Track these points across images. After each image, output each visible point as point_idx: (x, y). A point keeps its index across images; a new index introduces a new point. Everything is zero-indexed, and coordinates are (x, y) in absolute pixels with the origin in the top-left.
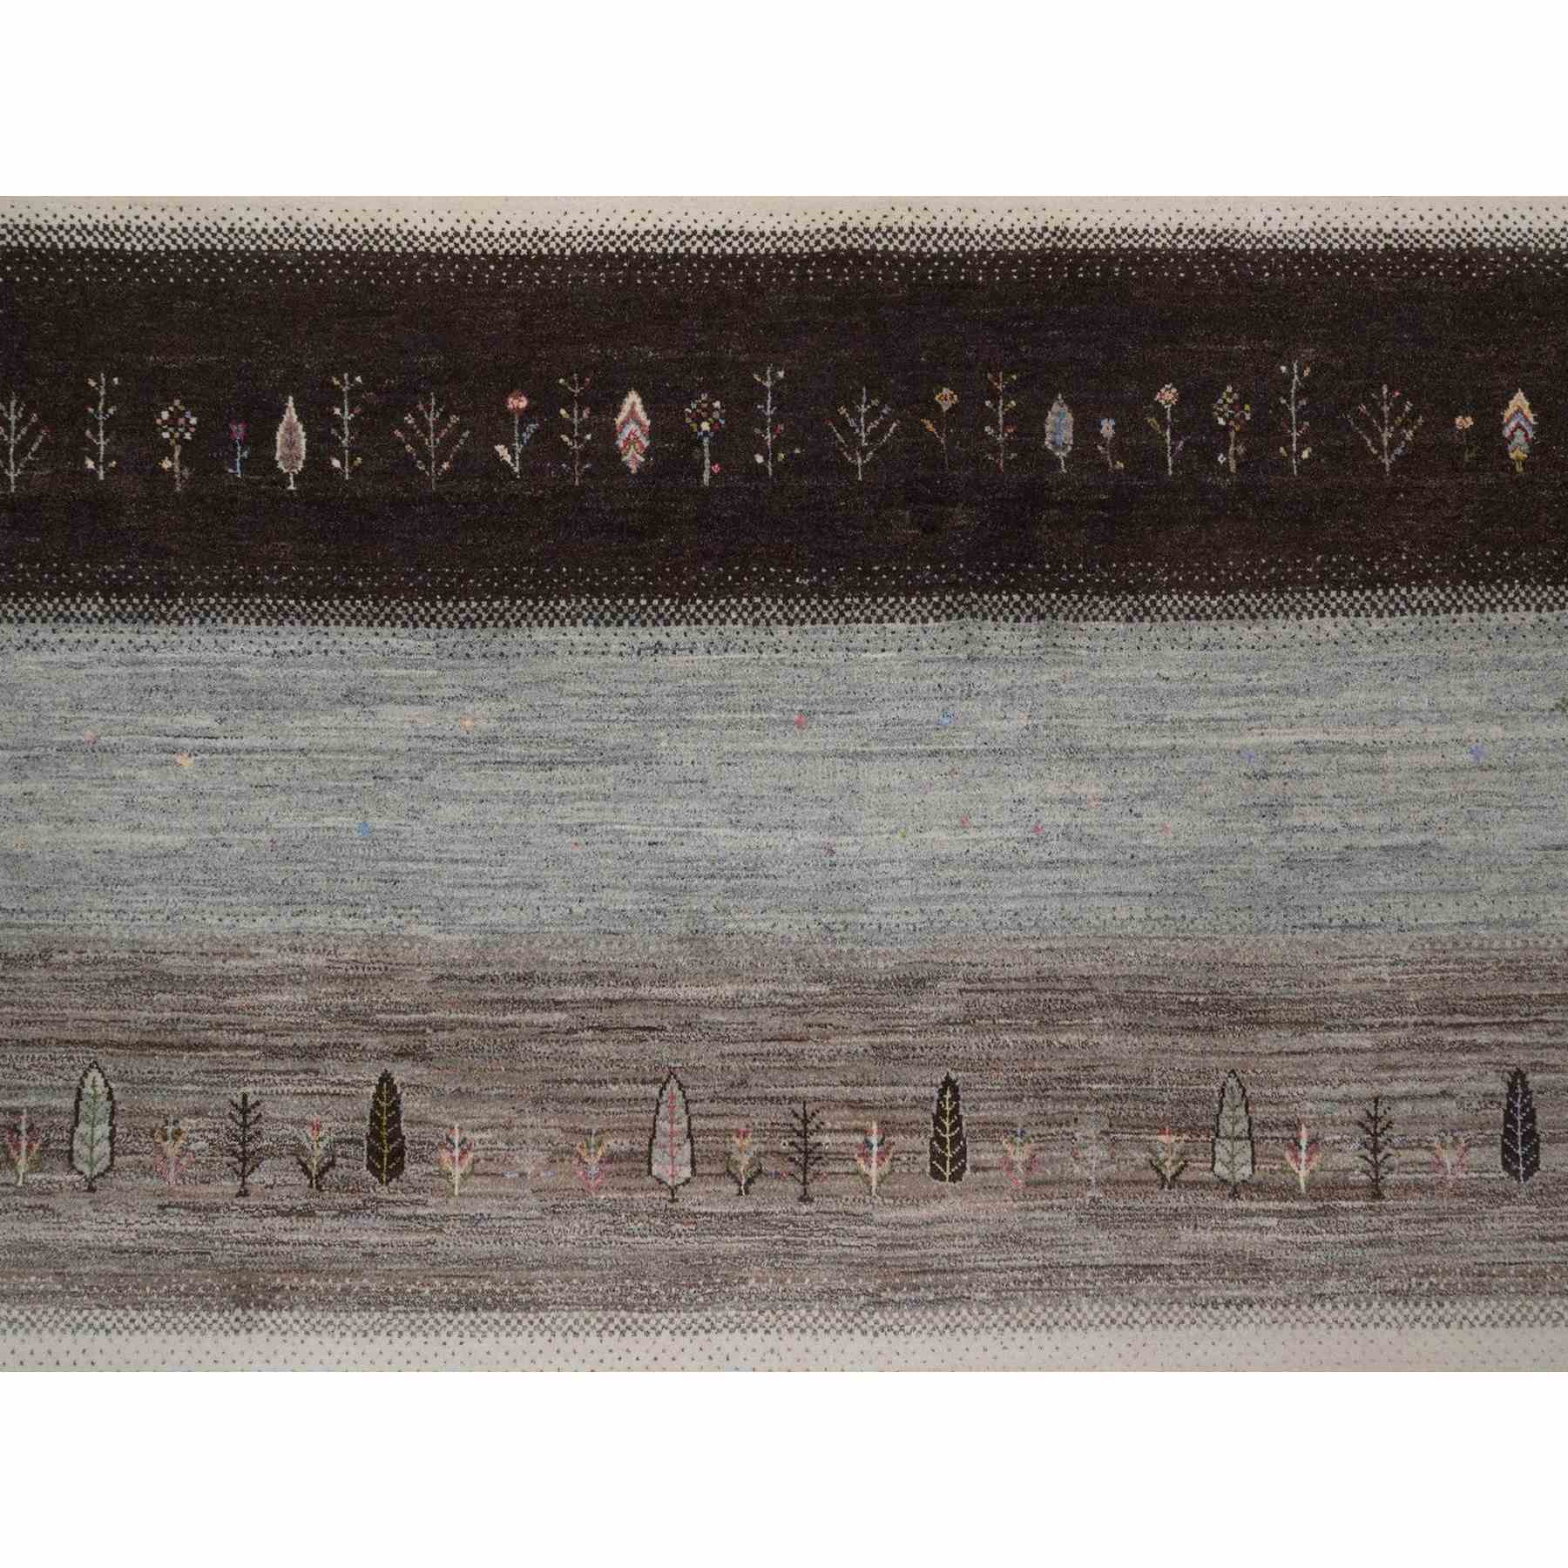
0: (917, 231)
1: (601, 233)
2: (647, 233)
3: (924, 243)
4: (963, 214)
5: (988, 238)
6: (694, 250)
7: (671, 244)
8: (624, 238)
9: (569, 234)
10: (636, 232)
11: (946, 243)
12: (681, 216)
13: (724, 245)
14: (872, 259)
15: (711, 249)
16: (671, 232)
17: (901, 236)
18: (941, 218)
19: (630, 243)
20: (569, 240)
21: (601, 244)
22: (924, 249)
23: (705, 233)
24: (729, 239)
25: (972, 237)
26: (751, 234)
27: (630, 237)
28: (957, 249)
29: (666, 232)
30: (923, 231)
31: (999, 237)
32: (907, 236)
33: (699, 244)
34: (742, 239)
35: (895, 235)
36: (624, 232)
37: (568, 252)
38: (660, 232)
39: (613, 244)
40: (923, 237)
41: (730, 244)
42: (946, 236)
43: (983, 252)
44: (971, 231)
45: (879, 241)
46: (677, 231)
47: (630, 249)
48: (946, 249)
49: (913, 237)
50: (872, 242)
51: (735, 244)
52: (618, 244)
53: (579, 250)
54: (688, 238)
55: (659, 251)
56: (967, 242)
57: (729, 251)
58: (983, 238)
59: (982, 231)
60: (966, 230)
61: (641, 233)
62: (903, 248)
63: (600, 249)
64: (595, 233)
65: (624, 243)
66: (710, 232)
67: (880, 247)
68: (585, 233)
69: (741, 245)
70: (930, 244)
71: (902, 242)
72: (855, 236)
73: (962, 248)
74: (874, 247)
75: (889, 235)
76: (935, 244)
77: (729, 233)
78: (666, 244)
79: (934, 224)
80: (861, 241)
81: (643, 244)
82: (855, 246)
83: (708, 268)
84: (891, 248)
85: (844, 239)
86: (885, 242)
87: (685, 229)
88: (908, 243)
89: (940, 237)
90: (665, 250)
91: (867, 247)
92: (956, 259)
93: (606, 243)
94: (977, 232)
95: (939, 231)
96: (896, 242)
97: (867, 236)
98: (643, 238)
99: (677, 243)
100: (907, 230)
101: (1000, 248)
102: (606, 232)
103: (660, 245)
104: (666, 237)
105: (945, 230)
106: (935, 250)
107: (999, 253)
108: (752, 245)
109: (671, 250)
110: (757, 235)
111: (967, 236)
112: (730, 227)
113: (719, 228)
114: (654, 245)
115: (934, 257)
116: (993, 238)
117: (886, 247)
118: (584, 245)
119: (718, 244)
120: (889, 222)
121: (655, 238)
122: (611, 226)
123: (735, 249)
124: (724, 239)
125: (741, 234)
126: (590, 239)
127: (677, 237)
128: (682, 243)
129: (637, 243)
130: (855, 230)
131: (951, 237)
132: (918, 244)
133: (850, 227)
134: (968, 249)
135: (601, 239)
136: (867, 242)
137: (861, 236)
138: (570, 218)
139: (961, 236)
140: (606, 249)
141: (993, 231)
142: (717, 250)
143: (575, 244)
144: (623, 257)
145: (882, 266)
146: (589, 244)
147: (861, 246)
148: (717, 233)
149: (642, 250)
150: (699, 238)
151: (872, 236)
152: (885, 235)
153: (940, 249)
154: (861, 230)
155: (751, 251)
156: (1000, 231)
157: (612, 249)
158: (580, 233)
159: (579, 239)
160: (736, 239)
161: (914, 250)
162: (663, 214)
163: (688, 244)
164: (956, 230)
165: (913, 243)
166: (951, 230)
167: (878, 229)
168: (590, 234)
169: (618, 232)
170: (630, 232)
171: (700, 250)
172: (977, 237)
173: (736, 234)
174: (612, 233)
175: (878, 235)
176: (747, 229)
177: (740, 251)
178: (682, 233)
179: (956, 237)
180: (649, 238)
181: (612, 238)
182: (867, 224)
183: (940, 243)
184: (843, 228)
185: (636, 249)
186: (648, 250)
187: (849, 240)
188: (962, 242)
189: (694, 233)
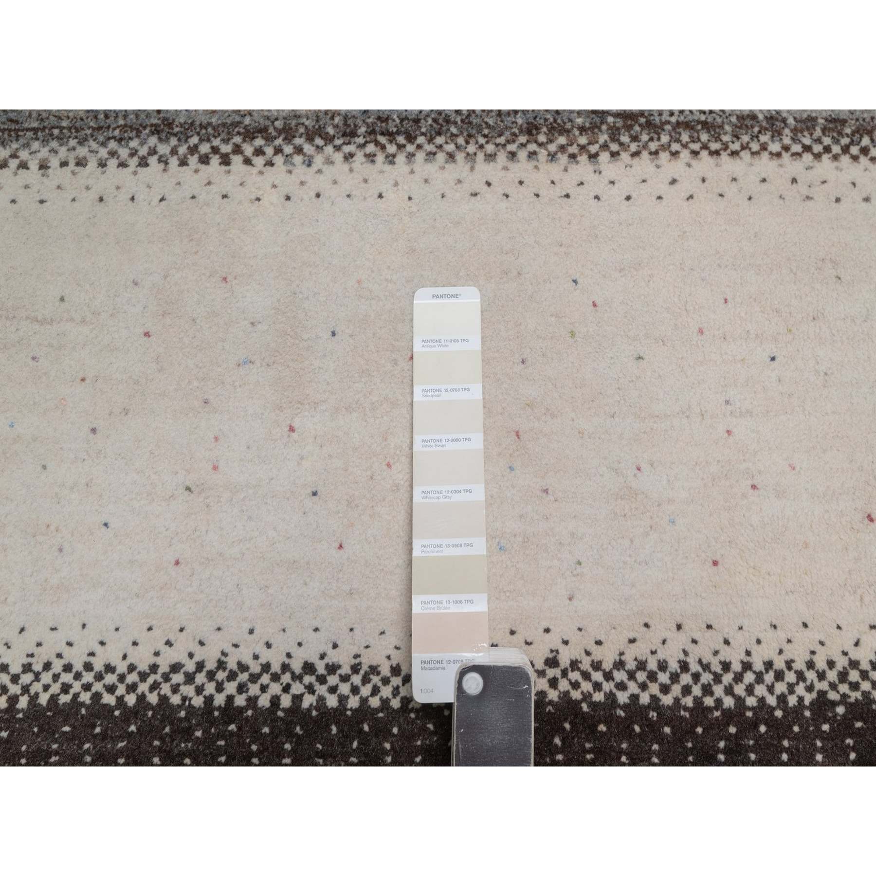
0: (695, 667)
1: (88, 667)
2: (176, 668)
3: (707, 690)
4: (782, 635)
5: (832, 676)
6: (264, 701)
7: (220, 688)
8: (132, 678)
9: (27, 668)
10: (154, 668)
11: (750, 690)
12: (240, 635)
13: (322, 690)
14: (609, 720)
15: (297, 699)
16: (221, 665)
17: (664, 678)
18: (740, 642)
19: (143, 688)
20: (27, 678)
21: (87, 687)
22: (709, 701)
23: (285, 667)
24: (333, 680)
25: (801, 676)
26: (374, 670)
27: (143, 676)
28: (772, 701)
29: (211, 665)
30: (706, 667)
31: (854, 676)
32: (675, 678)
33: (275, 688)
34: (356, 679)
35: (652, 677)
36: (132, 668)
37: (23, 702)
38: (200, 666)
39: (111, 689)
40: (706, 678)
41: (333, 690)
42: (749, 677)
43: (822, 704)
44: (799, 665)
45: (622, 686)
46: (232, 665)
47: (142, 698)
48: (751, 701)
49: (686, 679)
50: (607, 686)
51: (345, 689)
52: (121, 690)
53: (44, 699)
54: (254, 678)
55: (198, 702)
56: (791, 688)
57: (332, 701)
58: (821, 676)
59: (821, 665)
60: (789, 664)
61: (164, 668)
62: (667, 700)
63: (86, 697)
64: (78, 667)
65: (132, 688)
66: (297, 667)
67: (622, 698)
68: (58, 666)
69: (355, 690)
70: (718, 690)
71: (665, 689)
72: (575, 676)
73: (782, 699)
74: (611, 697)
75: (641, 676)
76: (729, 691)
77: (332, 669)
78: (210, 688)
79: (726, 654)
80: (586, 686)
81: (166, 689)
82: (576, 695)
83: (291, 735)
84: (645, 699)
85: (553, 683)
86: (633, 688)
87: (248, 660)
88: (676, 690)
89: (738, 678)
90: (209, 700)
91: (598, 697)
92: (772, 722)
93: (98, 687)
94: (810, 665)
95: (737, 667)
96: (654, 689)
97: (597, 676)
98: (166, 678)
99: (231, 688)
100: (674, 666)
101: (855, 696)
102: (98, 666)
103: (199, 690)
104: (211, 675)
105: (747, 666)
106: (729, 702)
107: (852, 708)
108: (375, 691)
109: (220, 700)
110: (385, 671)
111: (791, 677)
112: (333, 657)
113: (314, 659)
114: (188, 690)
115: (729, 716)
116: (843, 676)
117: (635, 698)
118: (55, 688)
119: (310, 689)
120: (640, 650)
121: (190, 678)
122: (111, 655)
123: (343, 699)
124: (322, 680)
125: (355, 669)
126: (67, 678)
127: (232, 676)
128: (241, 689)
129: (154, 687)
130: (575, 665)
131: (759, 678)
132: (697, 691)
133: (564, 660)
134: (792, 701)
135: (88, 677)
136: (597, 686)
137: (586, 676)
138: (31, 637)
139: (779, 676)
140: (97, 696)
141: (842, 663)
142: (308, 701)
143: (37, 687)
144: (130, 714)
145: (629, 735)
146: (66, 688)
147: (587, 697)
148: (309, 668)
149: (164, 699)
150: (275, 678)
151: (608, 676)
152: (632, 676)
153: (739, 701)
154: (586, 665)
155: (375, 702)
156: (854, 664)
157: (109, 699)
158: (47, 666)
159: (46, 678)
160: (345, 679)
161: (688, 701)
162: (205, 630)
163: (254, 690)
164: (769, 665)
165: (687, 690)
166: (759, 666)
167: (620, 664)
168: (68, 668)
169: (122, 668)
170: (143, 667)
171: (275, 701)
172: (811, 676)
173: (345, 670)
174: (110, 669)
175: (620, 676)
176: (366, 662)
177: (353, 702)
178: (243, 668)
179: (769, 677)
180: (178, 678)
181: (110, 679)
182: (598, 653)
183: (740, 690)
184: (552, 662)
185: (153, 699)
186: (176, 700)
187: (564, 685)
188: (781, 688)
189: (266, 667)
